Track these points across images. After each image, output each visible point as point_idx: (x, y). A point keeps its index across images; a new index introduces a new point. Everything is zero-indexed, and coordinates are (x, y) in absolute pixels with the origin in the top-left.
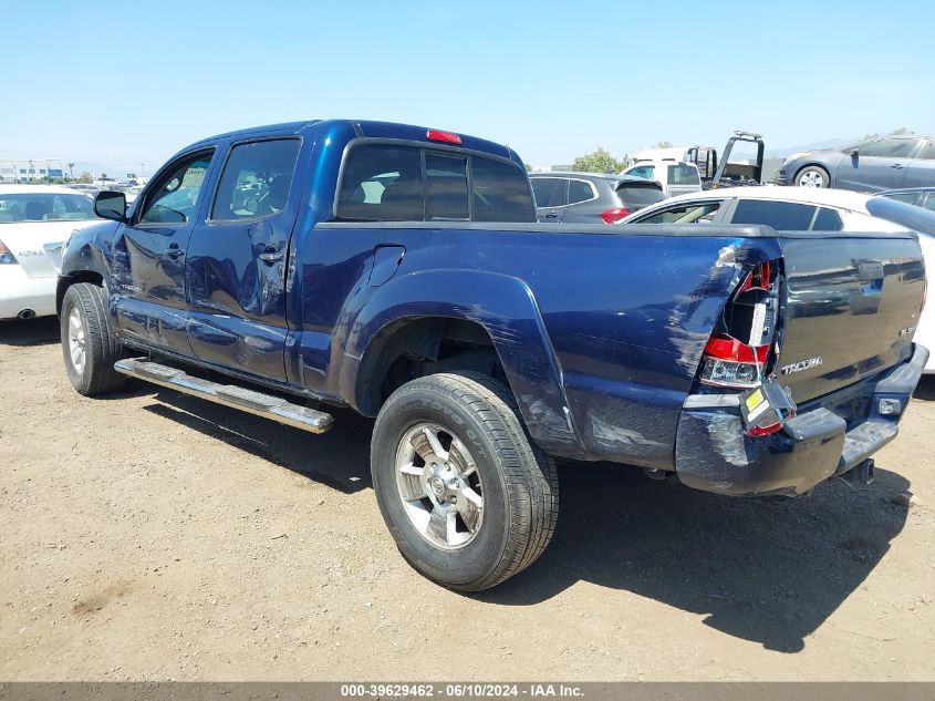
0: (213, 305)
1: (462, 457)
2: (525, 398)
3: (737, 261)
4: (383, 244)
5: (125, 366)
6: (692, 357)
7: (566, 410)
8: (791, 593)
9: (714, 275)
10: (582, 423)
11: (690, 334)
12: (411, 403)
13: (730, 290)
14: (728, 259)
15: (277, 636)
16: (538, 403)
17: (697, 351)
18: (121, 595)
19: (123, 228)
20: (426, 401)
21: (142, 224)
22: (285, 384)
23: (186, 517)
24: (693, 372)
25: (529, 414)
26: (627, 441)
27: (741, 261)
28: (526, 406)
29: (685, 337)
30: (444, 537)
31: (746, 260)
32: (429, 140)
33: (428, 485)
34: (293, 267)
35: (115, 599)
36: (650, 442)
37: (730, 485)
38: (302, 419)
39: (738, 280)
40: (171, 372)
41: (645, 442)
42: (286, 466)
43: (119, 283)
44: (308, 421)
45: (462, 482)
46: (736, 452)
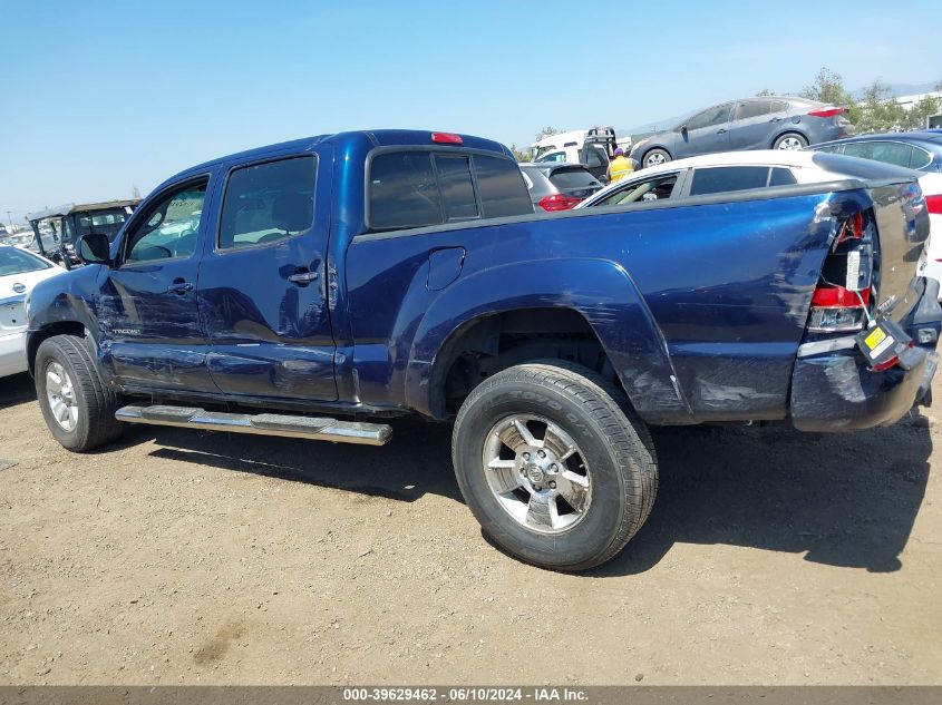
0: (236, 335)
1: (561, 442)
2: (629, 374)
3: (832, 214)
4: (437, 247)
5: (127, 413)
6: (800, 309)
7: (673, 378)
8: (869, 519)
9: (813, 231)
10: (689, 387)
11: (796, 288)
12: (498, 397)
13: (829, 242)
14: (825, 213)
15: (418, 645)
16: (643, 376)
17: (804, 302)
18: (238, 636)
19: (106, 270)
20: (515, 394)
21: (128, 264)
22: (336, 402)
23: (260, 552)
24: (802, 323)
25: (634, 388)
26: (738, 398)
27: (836, 215)
28: (630, 381)
29: (793, 291)
30: (549, 523)
31: (841, 213)
32: (436, 143)
33: (522, 476)
34: (334, 284)
35: (233, 642)
36: (762, 395)
37: (848, 422)
38: (361, 434)
39: (835, 232)
40: (187, 411)
41: (757, 396)
42: (335, 486)
43: (110, 329)
44: (370, 434)
45: (561, 466)
46: (854, 389)
